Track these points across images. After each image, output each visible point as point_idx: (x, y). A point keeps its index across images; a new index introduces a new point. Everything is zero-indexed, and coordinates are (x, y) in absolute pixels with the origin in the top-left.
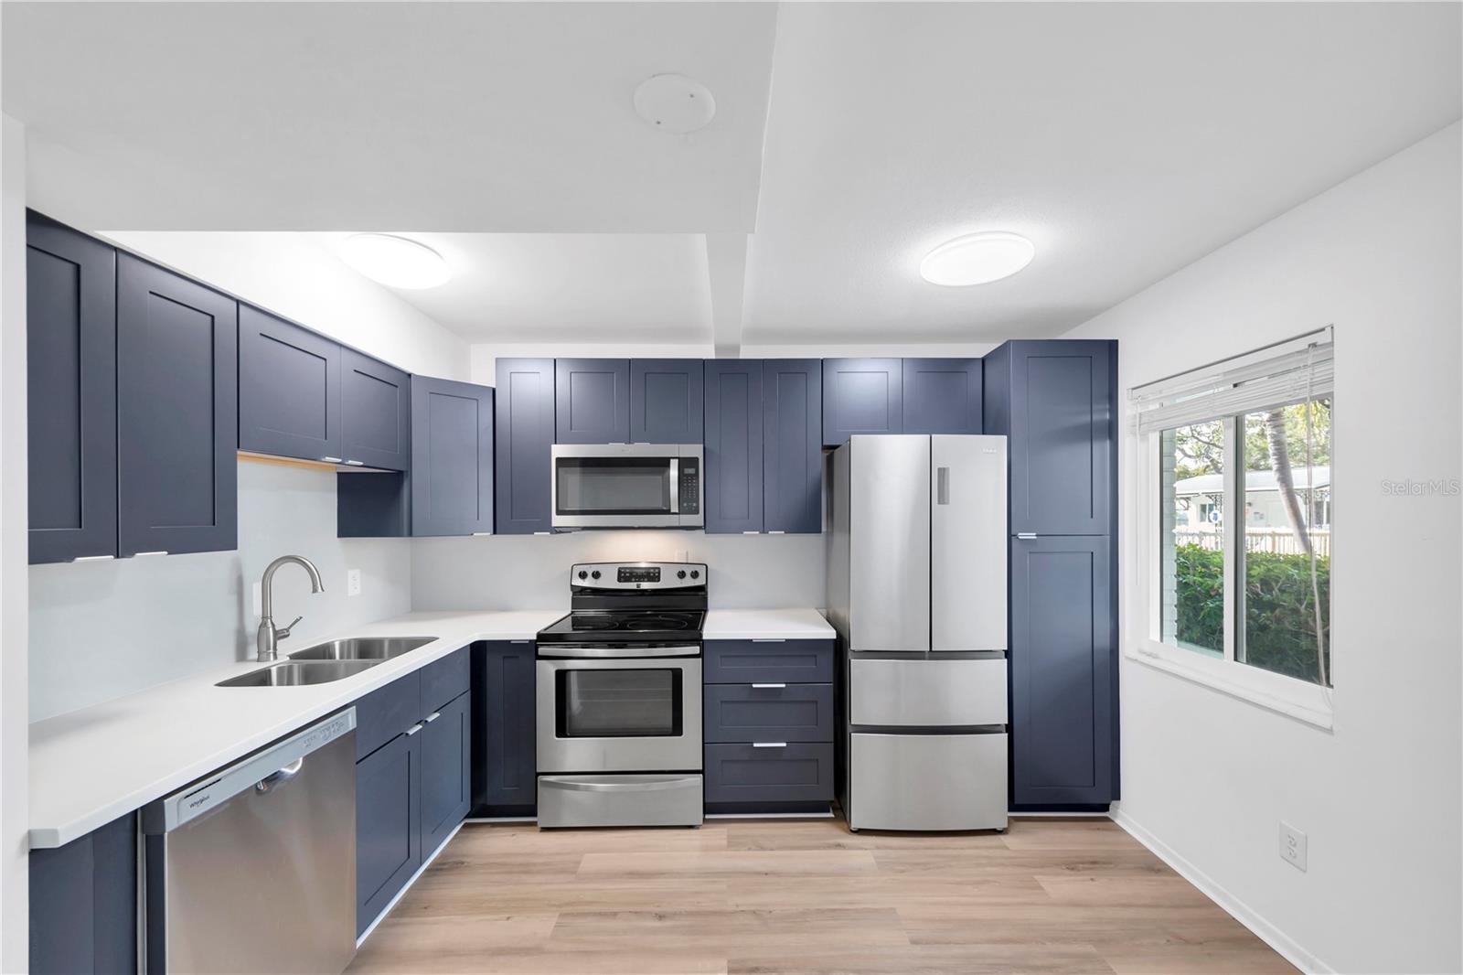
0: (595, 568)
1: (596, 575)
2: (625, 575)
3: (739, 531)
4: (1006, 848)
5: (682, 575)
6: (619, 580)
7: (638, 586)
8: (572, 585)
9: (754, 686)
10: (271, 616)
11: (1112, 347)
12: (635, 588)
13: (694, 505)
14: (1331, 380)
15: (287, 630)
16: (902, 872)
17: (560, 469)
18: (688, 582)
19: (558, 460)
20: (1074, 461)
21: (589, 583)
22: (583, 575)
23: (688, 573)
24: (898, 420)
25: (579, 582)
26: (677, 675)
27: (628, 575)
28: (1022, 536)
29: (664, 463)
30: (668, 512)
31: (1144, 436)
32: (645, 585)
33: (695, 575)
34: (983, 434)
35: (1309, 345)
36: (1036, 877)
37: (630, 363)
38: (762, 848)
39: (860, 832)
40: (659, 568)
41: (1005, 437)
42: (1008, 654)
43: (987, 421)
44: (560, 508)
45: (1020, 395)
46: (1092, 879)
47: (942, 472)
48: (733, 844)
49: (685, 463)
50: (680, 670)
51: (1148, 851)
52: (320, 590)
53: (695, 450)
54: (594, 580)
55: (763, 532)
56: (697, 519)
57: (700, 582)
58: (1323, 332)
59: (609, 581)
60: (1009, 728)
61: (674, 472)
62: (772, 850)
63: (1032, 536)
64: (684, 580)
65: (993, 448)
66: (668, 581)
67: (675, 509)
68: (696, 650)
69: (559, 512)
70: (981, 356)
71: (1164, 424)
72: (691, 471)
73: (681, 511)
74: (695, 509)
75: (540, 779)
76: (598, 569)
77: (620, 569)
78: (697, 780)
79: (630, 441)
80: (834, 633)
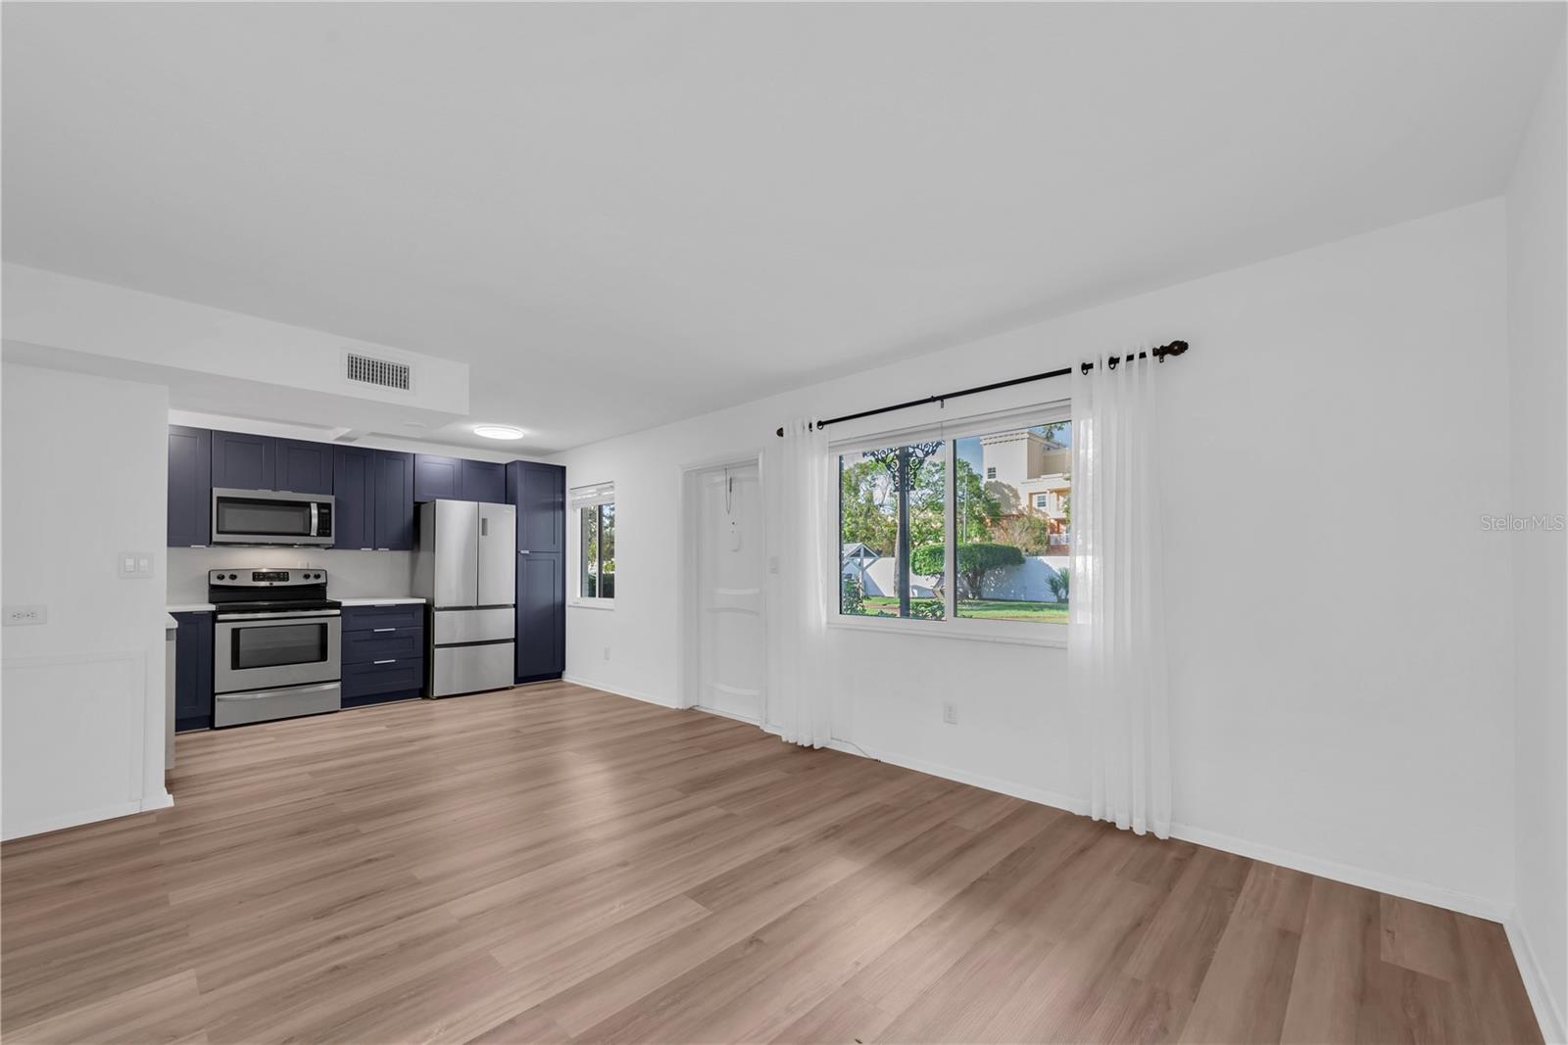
0: (230, 573)
1: (233, 577)
2: (257, 576)
3: (358, 548)
5: (306, 577)
6: (254, 581)
7: (271, 584)
8: (210, 584)
9: (376, 631)
11: (563, 469)
12: (268, 585)
13: (329, 532)
17: (220, 504)
18: (312, 581)
19: (218, 498)
20: (544, 519)
21: (227, 582)
22: (221, 578)
23: (312, 576)
24: (459, 492)
25: (215, 582)
26: (324, 628)
27: (261, 577)
28: (522, 552)
29: (307, 505)
30: (309, 535)
31: (575, 511)
32: (277, 584)
33: (317, 577)
34: (506, 503)
37: (276, 440)
39: (439, 698)
40: (289, 573)
41: (514, 506)
42: (515, 606)
43: (508, 498)
44: (220, 529)
45: (522, 488)
47: (484, 521)
49: (320, 506)
50: (326, 624)
53: (330, 499)
54: (231, 581)
55: (375, 549)
56: (331, 540)
57: (319, 581)
59: (246, 581)
60: (516, 640)
61: (315, 511)
63: (527, 552)
64: (307, 580)
65: (510, 510)
66: (295, 581)
67: (314, 532)
68: (338, 612)
69: (218, 532)
70: (505, 463)
71: (582, 506)
72: (326, 511)
73: (319, 534)
74: (330, 535)
75: (217, 697)
76: (234, 573)
77: (254, 573)
78: (337, 685)
79: (275, 489)
80: (424, 601)
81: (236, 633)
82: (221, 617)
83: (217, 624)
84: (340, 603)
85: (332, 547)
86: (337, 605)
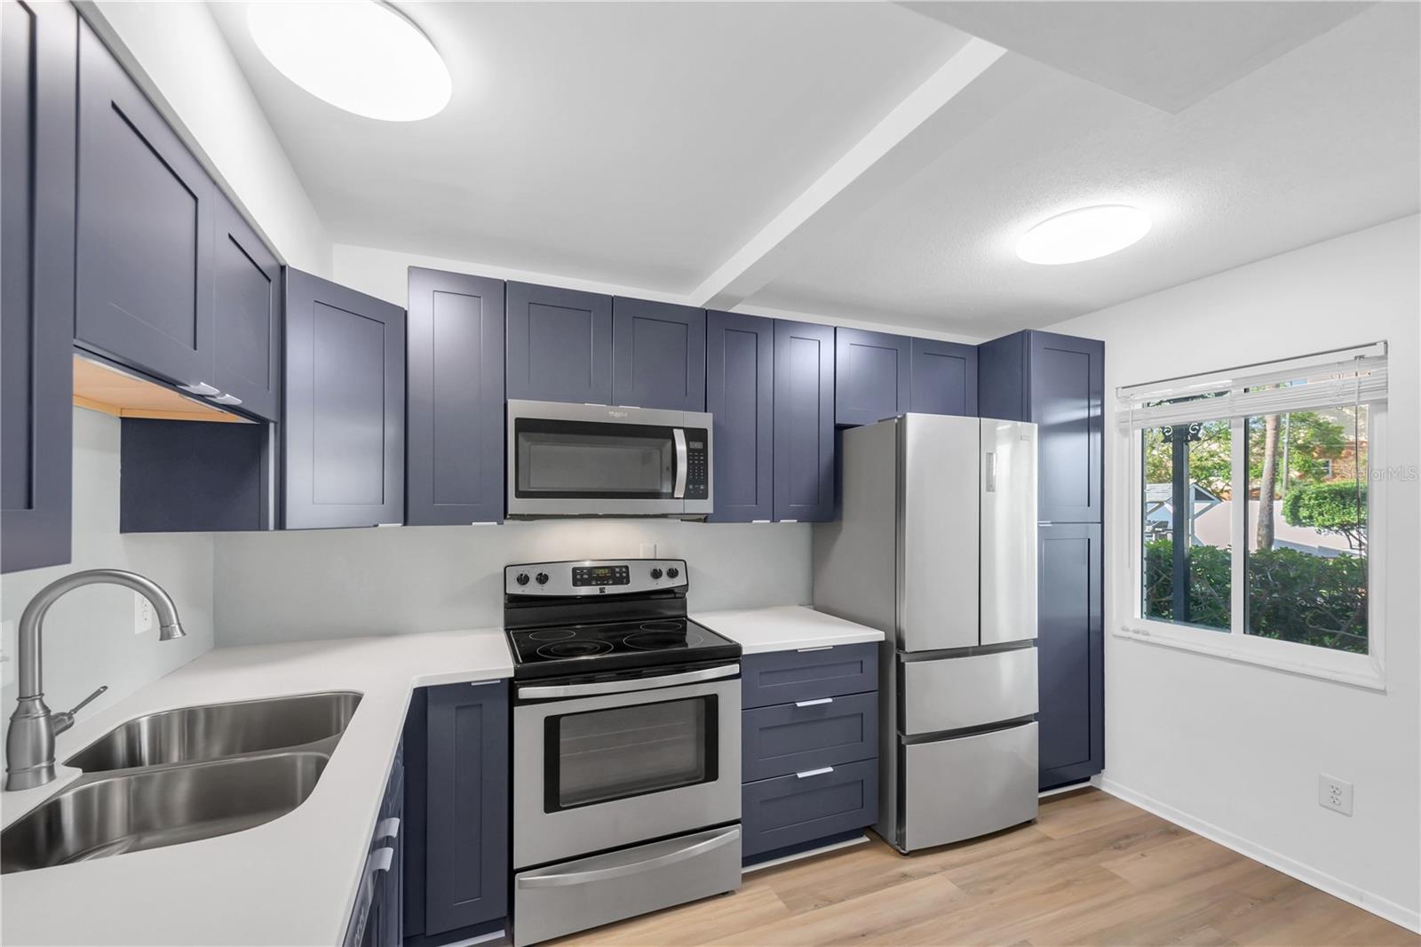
0: (538, 570)
1: (542, 579)
2: (581, 576)
3: (748, 519)
4: (1047, 839)
5: (656, 574)
6: (575, 584)
7: (602, 590)
8: (506, 593)
9: (799, 705)
10: (41, 694)
11: (1098, 348)
12: (598, 593)
13: (702, 487)
14: (1386, 388)
15: (70, 715)
16: (991, 892)
17: (523, 435)
18: (665, 583)
19: (518, 420)
21: (533, 589)
22: (523, 580)
23: (665, 572)
25: (515, 587)
27: (586, 576)
28: (1041, 524)
29: (666, 433)
30: (672, 495)
32: (611, 590)
33: (673, 574)
35: (1356, 358)
36: (1103, 865)
37: (613, 301)
38: (831, 902)
39: (915, 853)
40: (627, 567)
41: (1036, 425)
42: (1040, 642)
44: (521, 489)
46: (1143, 855)
47: (990, 457)
48: (794, 904)
49: (694, 435)
50: (716, 697)
51: (1150, 814)
52: (178, 633)
53: (703, 420)
54: (539, 586)
55: (771, 522)
56: (706, 506)
57: (678, 582)
58: (1374, 347)
59: (561, 586)
60: (1041, 716)
61: (681, 448)
62: (843, 900)
63: (1048, 524)
64: (660, 580)
65: (1026, 434)
66: (640, 583)
67: (679, 493)
68: (734, 669)
69: (519, 494)
70: (975, 344)
72: (698, 445)
73: (688, 495)
74: (704, 496)
75: (519, 877)
76: (545, 570)
77: (574, 570)
78: (735, 833)
79: (612, 402)
80: (878, 635)
81: (552, 725)
82: (525, 692)
83: (517, 709)
84: (738, 648)
85: (705, 519)
86: (730, 653)
